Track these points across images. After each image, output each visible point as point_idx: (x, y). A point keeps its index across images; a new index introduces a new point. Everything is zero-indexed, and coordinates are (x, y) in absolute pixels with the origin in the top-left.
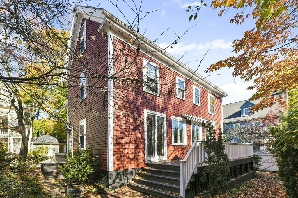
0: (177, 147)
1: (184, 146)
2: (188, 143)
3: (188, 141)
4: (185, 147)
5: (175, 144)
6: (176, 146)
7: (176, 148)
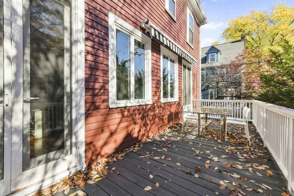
0: (129, 111)
1: (149, 107)
2: (156, 98)
3: (156, 92)
4: (150, 109)
5: (122, 103)
6: (125, 107)
7: (126, 113)
